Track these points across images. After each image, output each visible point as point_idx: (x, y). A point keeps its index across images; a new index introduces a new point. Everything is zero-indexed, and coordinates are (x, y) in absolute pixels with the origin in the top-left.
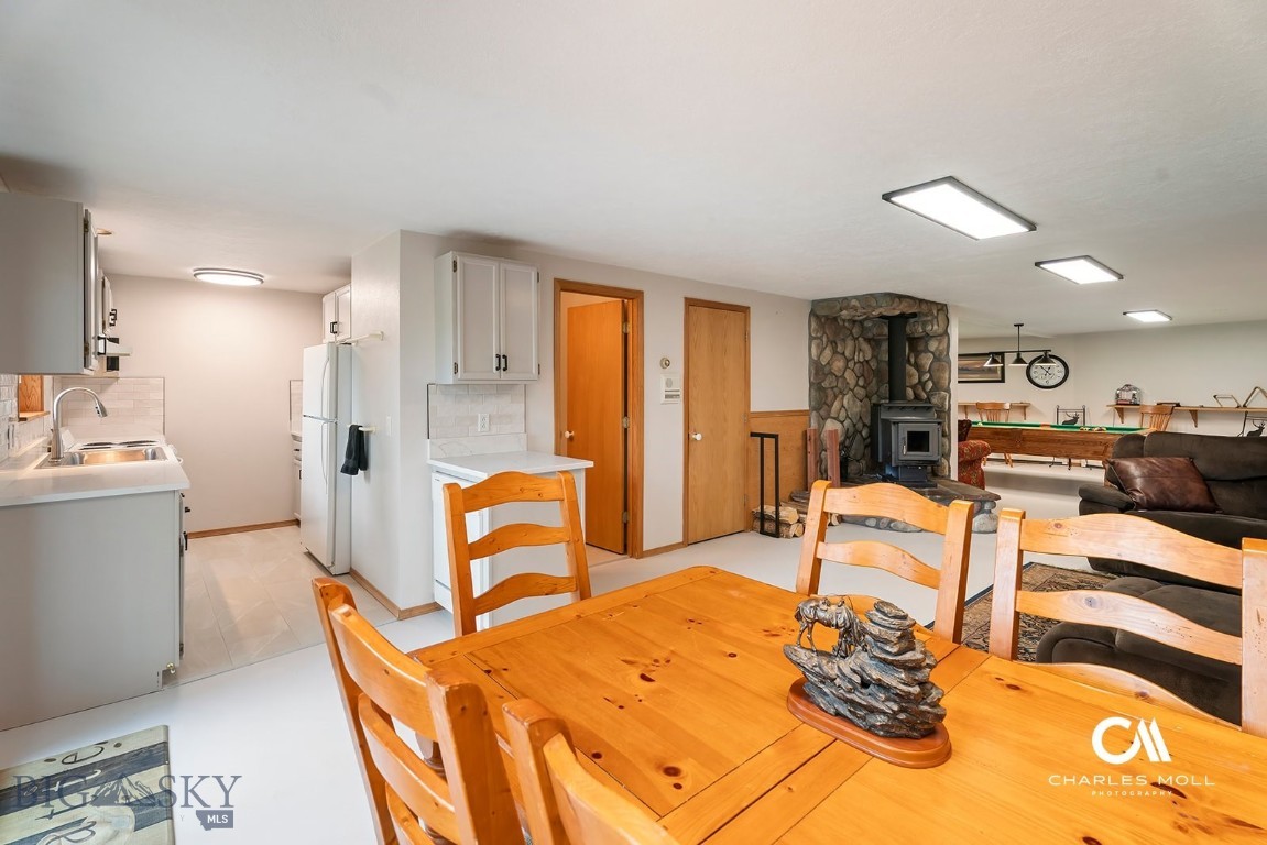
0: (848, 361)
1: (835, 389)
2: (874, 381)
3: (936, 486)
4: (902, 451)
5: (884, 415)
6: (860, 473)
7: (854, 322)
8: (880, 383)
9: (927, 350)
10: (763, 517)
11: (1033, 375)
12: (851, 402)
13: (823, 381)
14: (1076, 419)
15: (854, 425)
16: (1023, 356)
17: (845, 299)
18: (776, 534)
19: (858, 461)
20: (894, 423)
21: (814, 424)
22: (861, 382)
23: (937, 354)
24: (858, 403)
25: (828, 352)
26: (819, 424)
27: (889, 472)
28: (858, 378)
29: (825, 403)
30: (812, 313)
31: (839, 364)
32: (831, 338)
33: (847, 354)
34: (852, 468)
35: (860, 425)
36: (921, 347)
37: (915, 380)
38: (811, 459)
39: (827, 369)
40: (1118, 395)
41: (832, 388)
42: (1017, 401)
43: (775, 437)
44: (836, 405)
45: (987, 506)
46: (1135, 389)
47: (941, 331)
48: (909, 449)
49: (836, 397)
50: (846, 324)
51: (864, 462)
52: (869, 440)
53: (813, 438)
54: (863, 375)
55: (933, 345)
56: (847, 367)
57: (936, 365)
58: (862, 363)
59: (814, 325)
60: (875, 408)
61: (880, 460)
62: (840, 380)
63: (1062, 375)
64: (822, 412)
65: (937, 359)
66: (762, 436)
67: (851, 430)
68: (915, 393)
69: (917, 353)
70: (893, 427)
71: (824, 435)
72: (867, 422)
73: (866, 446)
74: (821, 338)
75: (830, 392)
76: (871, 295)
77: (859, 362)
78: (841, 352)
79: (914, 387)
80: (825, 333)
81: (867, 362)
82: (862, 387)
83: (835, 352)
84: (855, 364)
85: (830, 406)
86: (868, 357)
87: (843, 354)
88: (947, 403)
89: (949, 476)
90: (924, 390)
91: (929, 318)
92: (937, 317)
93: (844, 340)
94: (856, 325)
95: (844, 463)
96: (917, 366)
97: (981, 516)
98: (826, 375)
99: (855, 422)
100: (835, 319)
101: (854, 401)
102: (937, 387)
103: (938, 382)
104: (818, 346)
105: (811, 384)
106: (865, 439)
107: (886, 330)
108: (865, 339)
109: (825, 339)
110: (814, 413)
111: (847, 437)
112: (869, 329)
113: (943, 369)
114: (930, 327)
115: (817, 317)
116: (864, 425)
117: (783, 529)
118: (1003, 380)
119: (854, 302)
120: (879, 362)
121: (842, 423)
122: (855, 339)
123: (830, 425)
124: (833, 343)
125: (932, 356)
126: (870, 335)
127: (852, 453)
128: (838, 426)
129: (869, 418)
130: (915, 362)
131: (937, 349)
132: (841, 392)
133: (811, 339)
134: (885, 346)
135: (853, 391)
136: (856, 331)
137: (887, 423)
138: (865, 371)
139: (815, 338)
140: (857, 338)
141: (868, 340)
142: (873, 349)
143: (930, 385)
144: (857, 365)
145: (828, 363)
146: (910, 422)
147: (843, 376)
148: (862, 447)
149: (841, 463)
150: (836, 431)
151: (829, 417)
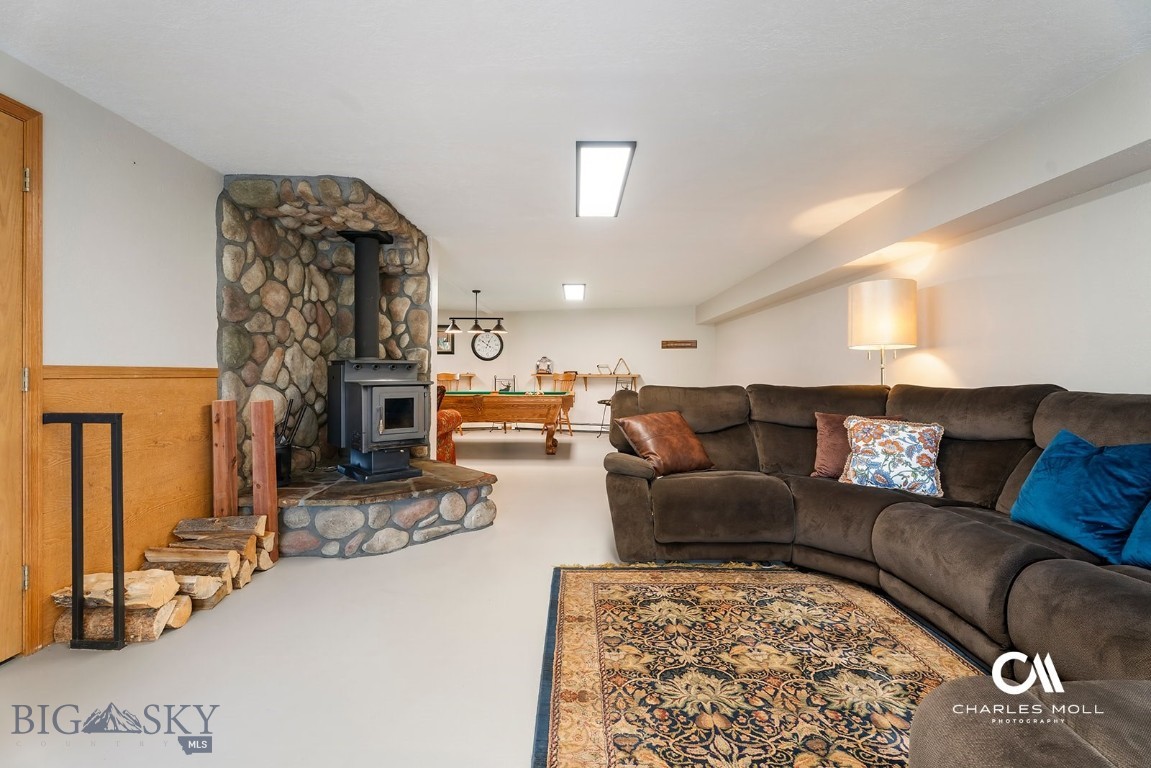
0: (292, 296)
1: (271, 338)
2: (332, 333)
3: (420, 474)
4: (377, 430)
5: (350, 376)
6: (312, 466)
7: (303, 238)
8: (339, 336)
9: (402, 293)
10: (80, 607)
11: (477, 348)
12: (297, 360)
13: (247, 319)
14: (508, 387)
15: (303, 395)
16: (480, 323)
17: (287, 179)
18: (118, 640)
19: (308, 448)
20: (366, 387)
21: (227, 394)
22: (313, 332)
23: (415, 300)
24: (309, 362)
25: (255, 274)
26: (238, 394)
27: (355, 460)
28: (309, 324)
29: (251, 358)
30: (224, 196)
31: (275, 298)
32: (263, 251)
33: (291, 283)
34: (299, 461)
35: (311, 396)
36: (395, 289)
37: (387, 333)
38: (220, 456)
39: (254, 300)
40: (538, 367)
41: (265, 334)
42: (464, 372)
43: (115, 421)
44: (272, 363)
45: (484, 492)
46: (549, 361)
47: (421, 268)
48: (388, 425)
49: (271, 349)
50: (290, 238)
51: (316, 449)
52: (325, 416)
53: (223, 419)
54: (315, 321)
55: (411, 287)
56: (290, 305)
57: (414, 314)
58: (315, 303)
59: (227, 218)
60: (334, 371)
61: (343, 445)
62: (279, 323)
63: (498, 348)
64: (245, 373)
65: (415, 306)
66: (77, 421)
67: (297, 403)
68: (387, 351)
69: (391, 297)
70: (364, 395)
71: (249, 412)
72: (323, 390)
73: (321, 426)
74: (243, 245)
75: (260, 341)
76: (332, 178)
77: (310, 301)
78: (282, 279)
79: (386, 342)
80: (249, 239)
81: (323, 303)
82: (316, 339)
83: (269, 276)
84: (304, 303)
85: (261, 364)
86: (325, 296)
87: (285, 283)
88: (426, 363)
89: (429, 455)
90: (398, 345)
91: (409, 246)
92: (417, 248)
93: (286, 262)
94: (307, 243)
95: (283, 458)
96: (390, 314)
97: (477, 507)
98: (255, 311)
99: (304, 390)
100: (270, 221)
101: (302, 361)
102: (415, 343)
103: (417, 336)
104: (236, 257)
105: (222, 323)
106: (318, 416)
107: (351, 258)
108: (320, 269)
109: (250, 249)
110: (228, 375)
111: (289, 413)
112: (326, 254)
113: (423, 318)
114: (410, 258)
115: (237, 208)
116: (318, 395)
117: (136, 625)
118: (452, 353)
119: (302, 187)
120: (338, 307)
121: (282, 391)
122: (306, 265)
123: (259, 394)
124: (267, 260)
125: (408, 300)
126: (327, 264)
127: (299, 437)
128: (276, 398)
129: (325, 385)
130: (388, 308)
131: (415, 292)
132: (280, 343)
133: (222, 242)
134: (349, 285)
135: (300, 343)
136: (305, 252)
137: (355, 389)
138: (321, 318)
139: (230, 243)
140: (308, 265)
141: (325, 272)
142: (330, 285)
143: (406, 339)
144: (308, 306)
145: (257, 292)
146: (386, 386)
147: (283, 318)
148: (315, 427)
149: (279, 458)
150: (269, 404)
151: (257, 380)
